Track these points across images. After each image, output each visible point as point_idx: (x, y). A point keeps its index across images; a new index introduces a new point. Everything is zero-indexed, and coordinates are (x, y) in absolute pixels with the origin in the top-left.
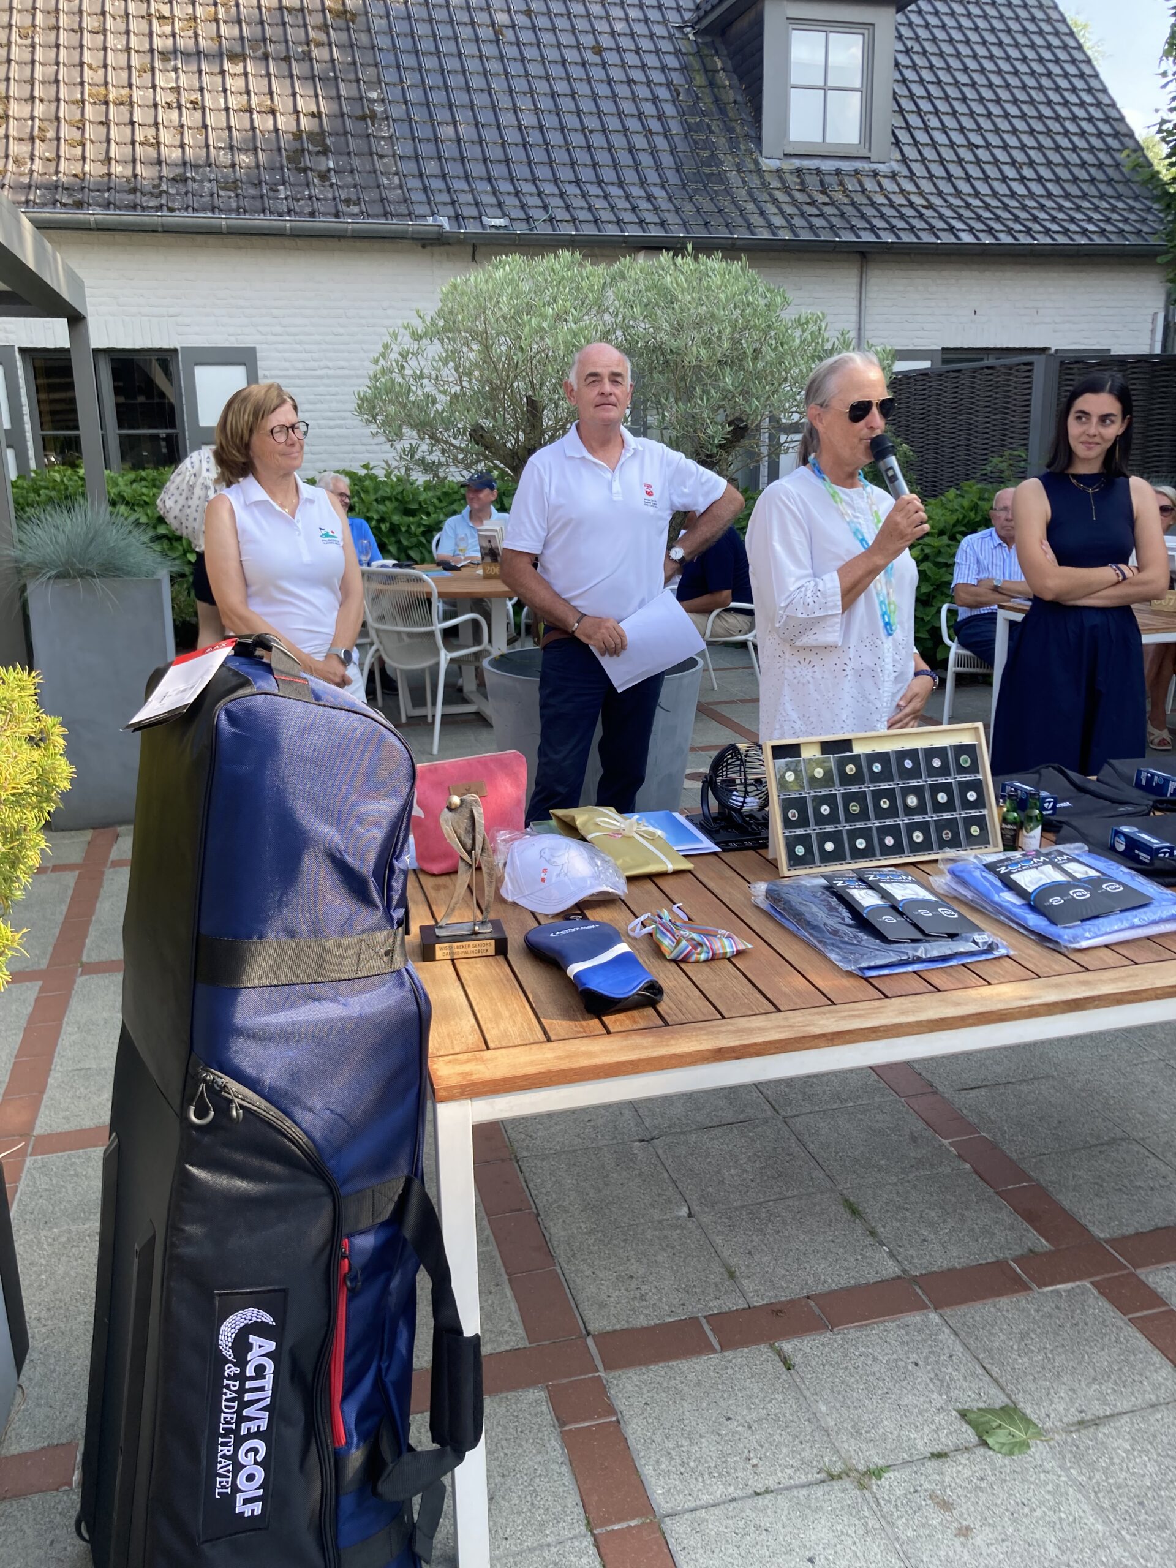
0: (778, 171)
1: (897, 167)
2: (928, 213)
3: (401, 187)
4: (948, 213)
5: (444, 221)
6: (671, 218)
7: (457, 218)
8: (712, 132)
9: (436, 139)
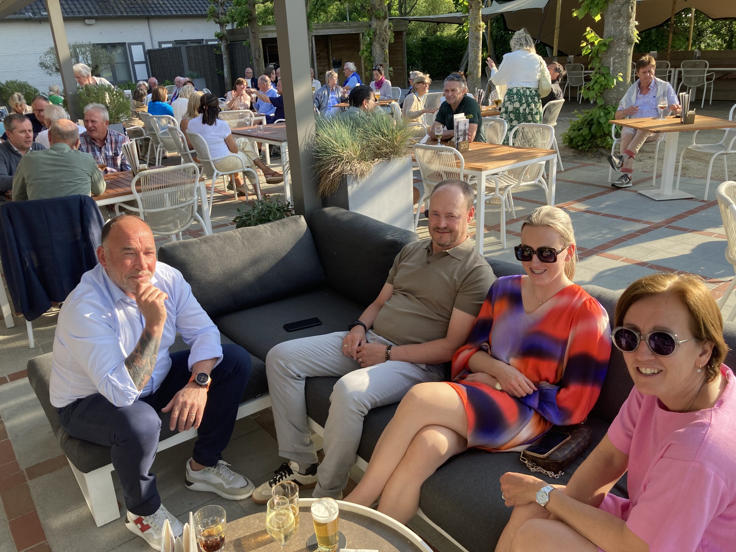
2: (163, 6)
4: (169, 5)
5: (31, 14)
6: (93, 10)
7: (34, 13)
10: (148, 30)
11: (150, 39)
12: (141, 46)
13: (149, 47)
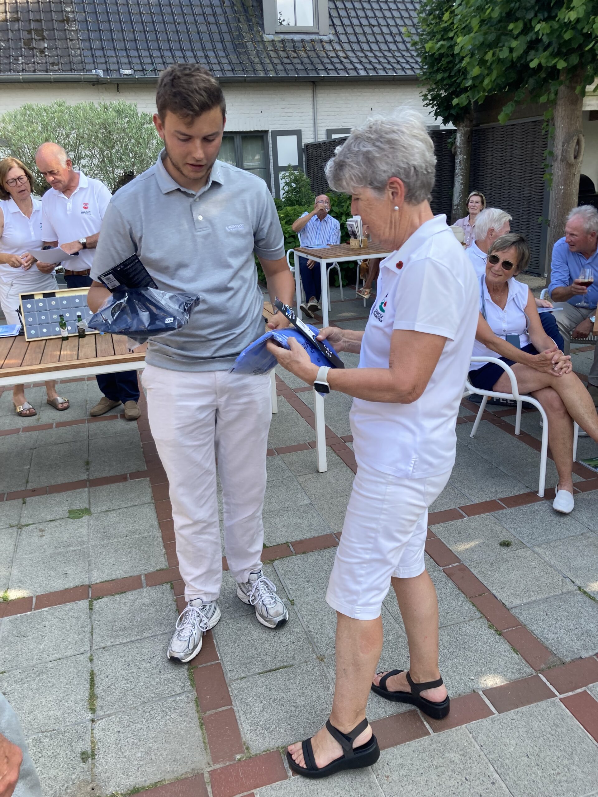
0: (272, 41)
1: (332, 37)
3: (80, 56)
4: (355, 60)
5: (101, 73)
7: (107, 71)
8: (239, 21)
9: (100, 30)
10: (311, 106)
11: (312, 125)
12: (295, 138)
13: (308, 139)
